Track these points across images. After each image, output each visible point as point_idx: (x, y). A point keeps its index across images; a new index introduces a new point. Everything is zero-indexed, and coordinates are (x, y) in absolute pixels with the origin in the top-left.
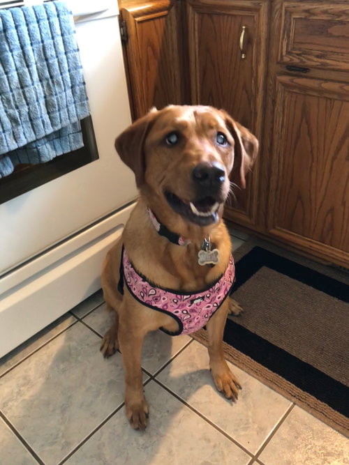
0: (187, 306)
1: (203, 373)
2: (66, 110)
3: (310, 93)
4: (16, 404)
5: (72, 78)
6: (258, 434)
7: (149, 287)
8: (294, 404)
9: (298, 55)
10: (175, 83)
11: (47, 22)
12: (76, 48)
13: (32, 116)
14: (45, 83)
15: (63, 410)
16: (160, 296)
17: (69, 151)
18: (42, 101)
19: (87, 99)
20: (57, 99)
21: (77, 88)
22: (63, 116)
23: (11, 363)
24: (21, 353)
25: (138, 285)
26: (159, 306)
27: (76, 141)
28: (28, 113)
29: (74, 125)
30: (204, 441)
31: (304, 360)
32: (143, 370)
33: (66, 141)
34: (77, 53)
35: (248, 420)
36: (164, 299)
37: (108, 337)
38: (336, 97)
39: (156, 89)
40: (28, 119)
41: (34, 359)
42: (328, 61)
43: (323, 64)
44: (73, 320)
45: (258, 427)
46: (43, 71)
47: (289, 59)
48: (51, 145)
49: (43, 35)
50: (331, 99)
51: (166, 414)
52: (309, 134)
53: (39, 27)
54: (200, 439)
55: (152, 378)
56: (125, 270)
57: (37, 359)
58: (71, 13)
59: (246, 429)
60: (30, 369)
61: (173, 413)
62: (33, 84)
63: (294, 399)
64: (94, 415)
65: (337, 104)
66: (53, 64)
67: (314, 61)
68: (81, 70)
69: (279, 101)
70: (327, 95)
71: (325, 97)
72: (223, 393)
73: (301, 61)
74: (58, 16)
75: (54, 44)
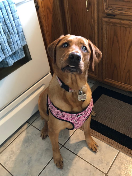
0: (76, 118)
1: (83, 142)
2: (16, 43)
3: (117, 25)
4: (9, 162)
5: (17, 30)
6: (106, 165)
7: (60, 112)
8: (120, 151)
9: (110, 9)
10: (60, 23)
11: (5, 9)
12: (18, 17)
13: (3, 49)
14: (6, 34)
15: (29, 163)
16: (65, 115)
17: (19, 59)
18: (6, 42)
19: (25, 37)
20: (12, 40)
21: (20, 34)
22: (15, 46)
23: (5, 145)
24: (9, 141)
25: (55, 111)
26: (65, 119)
27: (22, 55)
28: (1, 48)
29: (20, 49)
30: (86, 170)
31: (122, 133)
32: (59, 143)
33: (18, 55)
34: (18, 19)
35: (102, 160)
36: (66, 116)
37: (43, 131)
38: (128, 26)
39: (52, 26)
40: (1, 50)
41: (14, 143)
42: (123, 12)
43: (121, 13)
44: (28, 125)
45: (107, 162)
46: (5, 29)
47: (107, 12)
48: (11, 58)
49: (4, 15)
50: (126, 27)
51: (70, 160)
52: (118, 41)
53: (2, 11)
54: (84, 169)
55: (63, 146)
56: (49, 106)
57: (15, 143)
58: (14, 3)
59: (102, 163)
60: (13, 147)
61: (72, 159)
62: (2, 36)
63: (119, 149)
64: (41, 164)
65: (128, 29)
66: (9, 26)
67: (117, 12)
68: (21, 26)
69: (104, 29)
70: (124, 26)
71: (123, 27)
72: (91, 150)
73: (112, 12)
74: (9, 5)
75: (8, 17)
